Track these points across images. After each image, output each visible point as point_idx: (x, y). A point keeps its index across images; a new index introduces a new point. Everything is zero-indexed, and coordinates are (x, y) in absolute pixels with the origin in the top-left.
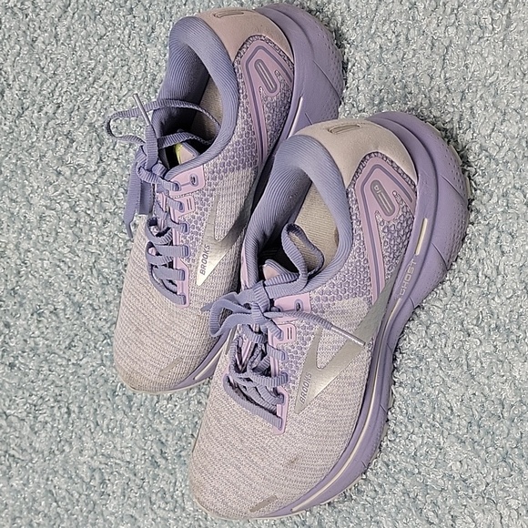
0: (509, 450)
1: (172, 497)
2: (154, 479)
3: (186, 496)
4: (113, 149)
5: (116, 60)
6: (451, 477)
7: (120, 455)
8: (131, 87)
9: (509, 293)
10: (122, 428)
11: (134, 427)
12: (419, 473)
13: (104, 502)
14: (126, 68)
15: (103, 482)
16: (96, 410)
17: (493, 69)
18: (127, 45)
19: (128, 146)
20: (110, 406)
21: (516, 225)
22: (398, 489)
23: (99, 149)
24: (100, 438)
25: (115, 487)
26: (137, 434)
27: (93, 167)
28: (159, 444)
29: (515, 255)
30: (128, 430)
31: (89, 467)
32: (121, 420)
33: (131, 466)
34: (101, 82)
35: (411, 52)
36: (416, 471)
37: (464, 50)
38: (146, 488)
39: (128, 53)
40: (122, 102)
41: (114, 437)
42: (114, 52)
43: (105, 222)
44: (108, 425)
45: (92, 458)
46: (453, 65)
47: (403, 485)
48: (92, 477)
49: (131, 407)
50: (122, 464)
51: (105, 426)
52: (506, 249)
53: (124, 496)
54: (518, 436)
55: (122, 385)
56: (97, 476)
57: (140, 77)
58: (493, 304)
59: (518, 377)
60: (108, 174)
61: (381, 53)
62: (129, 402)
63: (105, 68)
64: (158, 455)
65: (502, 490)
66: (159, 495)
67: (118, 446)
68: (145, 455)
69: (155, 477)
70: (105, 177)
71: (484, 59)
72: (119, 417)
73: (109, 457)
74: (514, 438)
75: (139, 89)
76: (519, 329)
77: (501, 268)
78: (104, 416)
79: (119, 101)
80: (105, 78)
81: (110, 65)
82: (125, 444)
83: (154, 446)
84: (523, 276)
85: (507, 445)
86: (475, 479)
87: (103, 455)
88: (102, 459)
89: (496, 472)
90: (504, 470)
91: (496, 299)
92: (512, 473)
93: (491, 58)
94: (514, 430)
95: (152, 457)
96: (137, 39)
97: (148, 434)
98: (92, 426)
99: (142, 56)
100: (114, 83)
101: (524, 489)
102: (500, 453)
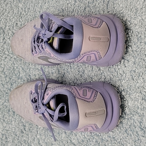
0: (127, 129)
1: (28, 142)
2: (22, 137)
3: (31, 142)
4: (8, 35)
5: (9, 8)
6: (110, 137)
7: (11, 130)
8: (14, 16)
9: (127, 79)
10: (12, 122)
11: (15, 121)
12: (101, 135)
13: (7, 144)
14: (12, 11)
15: (6, 138)
16: (4, 116)
17: (122, 8)
18: (13, 3)
19: (13, 34)
20: (8, 114)
21: (129, 58)
22: (94, 140)
23: (4, 35)
24: (5, 125)
25: (10, 139)
26: (16, 123)
27: (2, 41)
28: (23, 126)
29: (129, 67)
30: (13, 122)
31: (2, 134)
32: (11, 119)
33: (15, 133)
34: (5, 15)
35: (98, 3)
36: (100, 135)
37: (113, 2)
38: (20, 140)
39: (13, 6)
40: (11, 21)
41: (9, 124)
42: (9, 5)
43: (6, 58)
44: (7, 121)
45: (2, 131)
46: (110, 7)
47: (96, 139)
48: (3, 137)
49: (14, 115)
50: (12, 133)
51: (6, 121)
52: (126, 65)
53: (13, 142)
54: (130, 124)
55: (12, 108)
56: (4, 136)
57: (16, 13)
58: (122, 83)
59: (130, 105)
60: (7, 43)
61: (89, 4)
62: (14, 113)
63: (6, 10)
64: (23, 130)
65: (125, 141)
66: (24, 142)
67: (11, 127)
68: (19, 129)
69: (22, 136)
70: (5, 44)
71: (119, 5)
72: (11, 118)
73: (8, 130)
74: (129, 125)
75: (16, 17)
76: (130, 90)
77: (125, 71)
78: (6, 118)
79: (10, 20)
80: (6, 14)
81: (7, 10)
82: (12, 126)
83: (22, 127)
84: (131, 74)
85: (127, 127)
86: (117, 137)
87: (6, 130)
88: (6, 131)
89: (123, 135)
90: (126, 135)
91: (123, 81)
92: (128, 136)
93: (121, 5)
94: (128, 122)
95: (21, 130)
96: (16, 1)
97: (20, 123)
98: (2, 121)
99: (17, 7)
100: (9, 15)
101: (132, 141)
102: (124, 129)
